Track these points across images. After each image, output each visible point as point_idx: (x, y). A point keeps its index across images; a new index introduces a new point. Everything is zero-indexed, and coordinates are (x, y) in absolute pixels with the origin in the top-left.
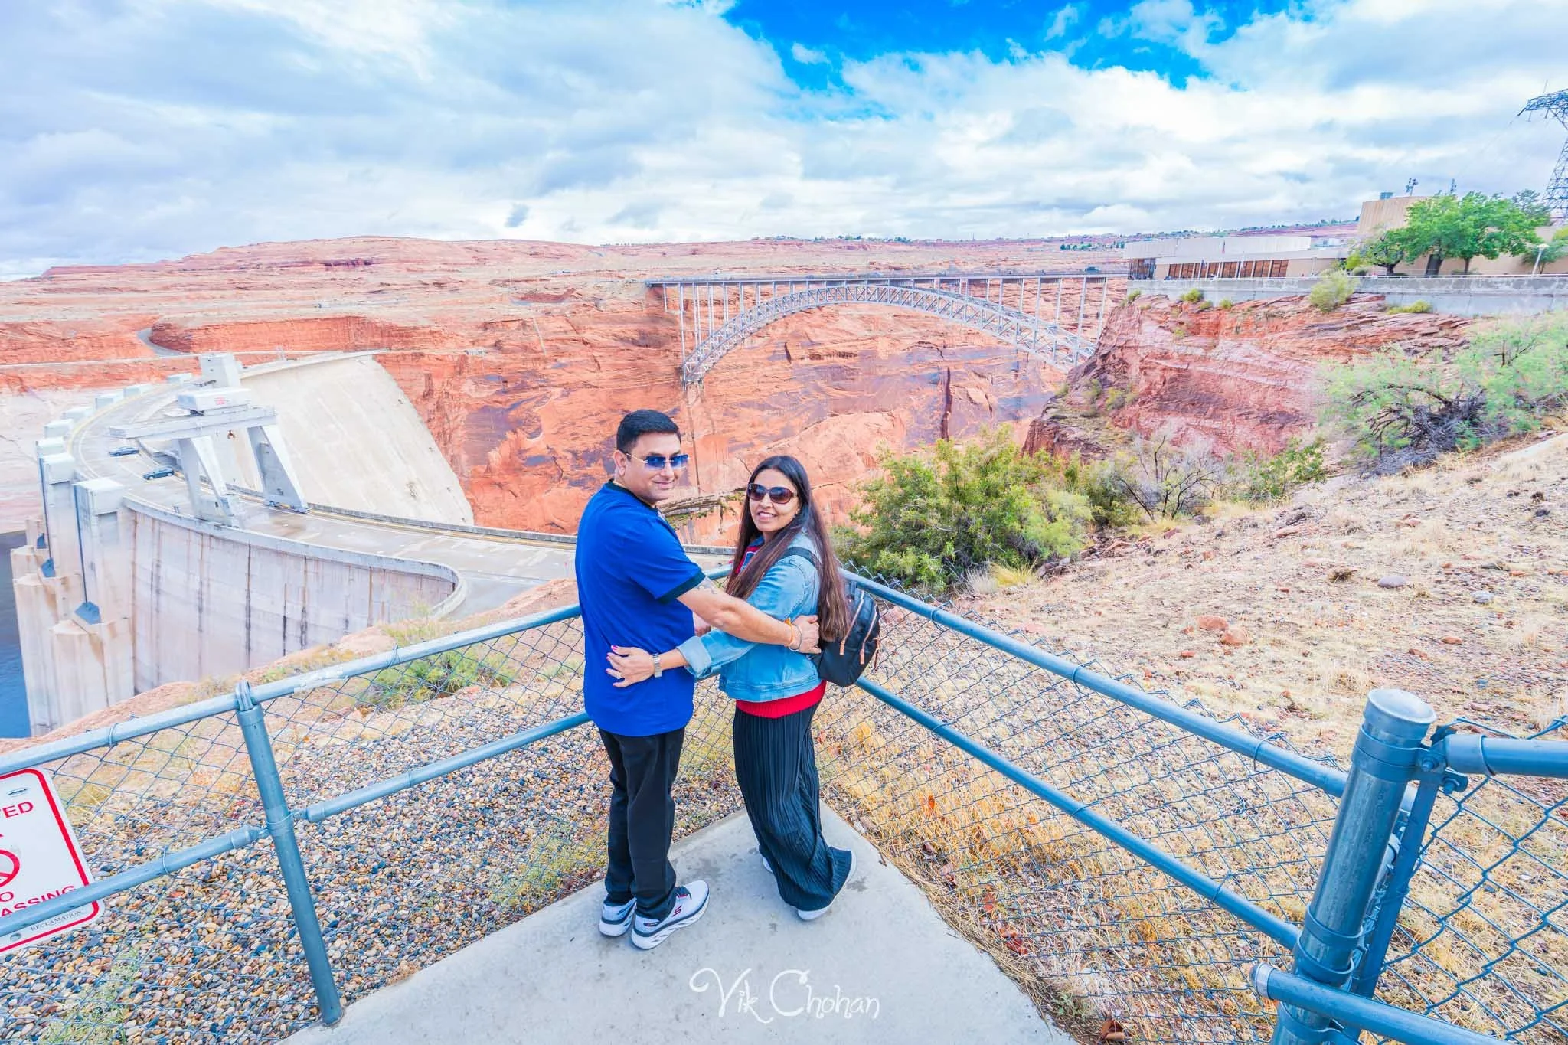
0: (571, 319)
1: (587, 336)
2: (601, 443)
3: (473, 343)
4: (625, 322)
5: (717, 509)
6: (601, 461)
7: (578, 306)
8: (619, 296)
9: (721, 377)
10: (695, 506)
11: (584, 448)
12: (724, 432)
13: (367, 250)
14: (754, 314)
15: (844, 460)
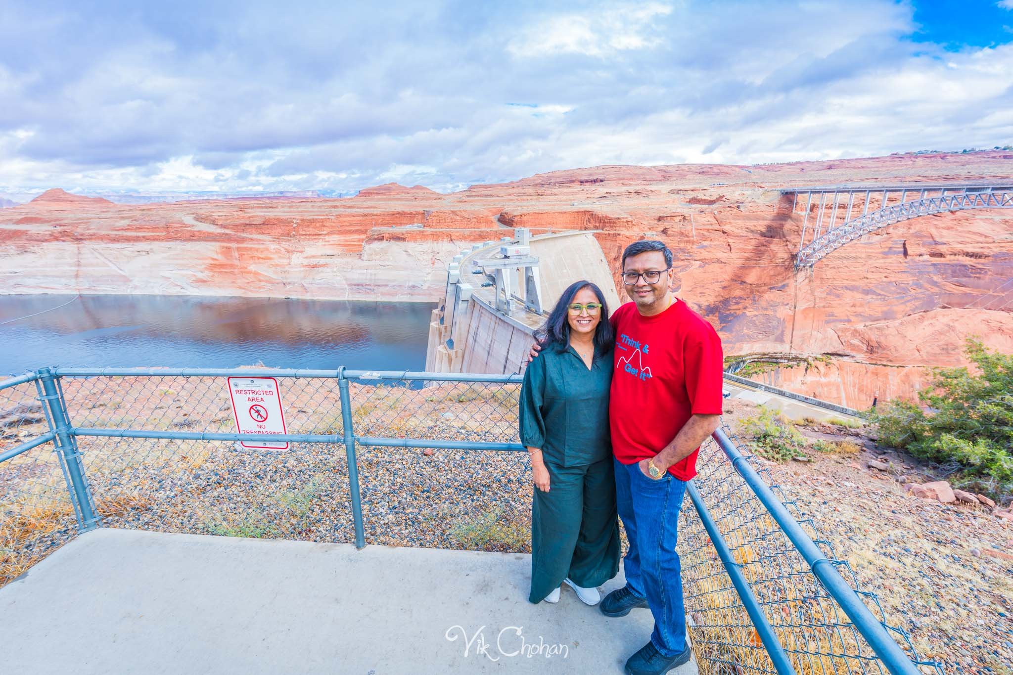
0: (717, 216)
1: (727, 228)
2: (720, 302)
3: (650, 229)
4: (757, 219)
5: (803, 365)
6: (717, 314)
7: (724, 207)
8: (757, 201)
9: (831, 264)
10: (785, 358)
11: (707, 303)
12: (824, 307)
13: (603, 174)
14: (877, 216)
15: (948, 349)
